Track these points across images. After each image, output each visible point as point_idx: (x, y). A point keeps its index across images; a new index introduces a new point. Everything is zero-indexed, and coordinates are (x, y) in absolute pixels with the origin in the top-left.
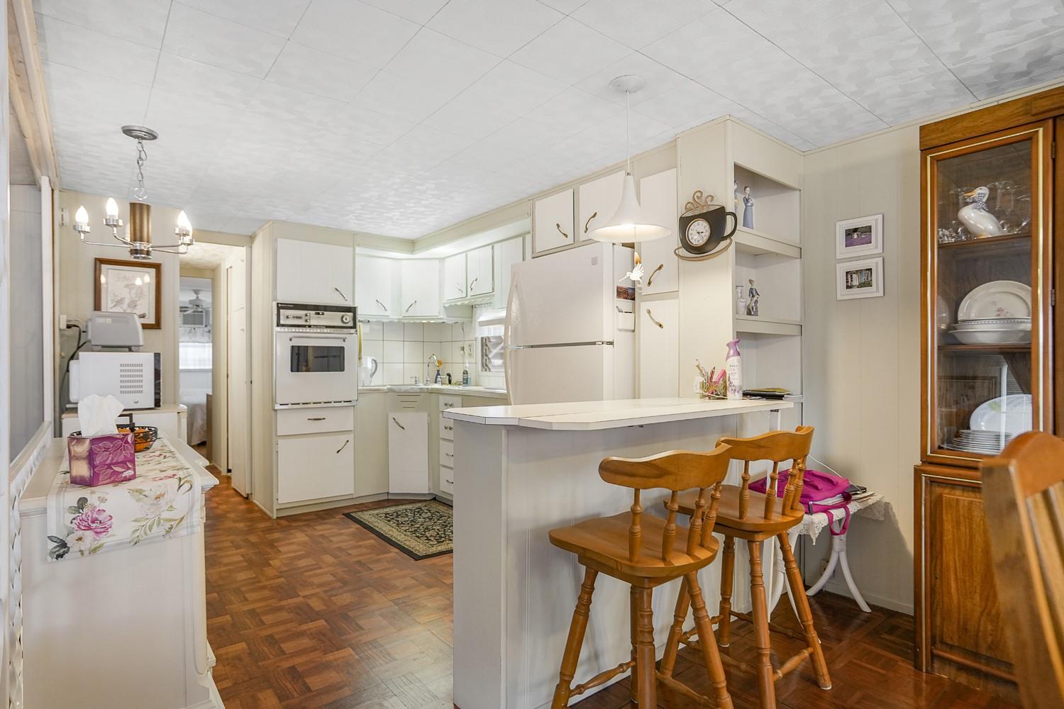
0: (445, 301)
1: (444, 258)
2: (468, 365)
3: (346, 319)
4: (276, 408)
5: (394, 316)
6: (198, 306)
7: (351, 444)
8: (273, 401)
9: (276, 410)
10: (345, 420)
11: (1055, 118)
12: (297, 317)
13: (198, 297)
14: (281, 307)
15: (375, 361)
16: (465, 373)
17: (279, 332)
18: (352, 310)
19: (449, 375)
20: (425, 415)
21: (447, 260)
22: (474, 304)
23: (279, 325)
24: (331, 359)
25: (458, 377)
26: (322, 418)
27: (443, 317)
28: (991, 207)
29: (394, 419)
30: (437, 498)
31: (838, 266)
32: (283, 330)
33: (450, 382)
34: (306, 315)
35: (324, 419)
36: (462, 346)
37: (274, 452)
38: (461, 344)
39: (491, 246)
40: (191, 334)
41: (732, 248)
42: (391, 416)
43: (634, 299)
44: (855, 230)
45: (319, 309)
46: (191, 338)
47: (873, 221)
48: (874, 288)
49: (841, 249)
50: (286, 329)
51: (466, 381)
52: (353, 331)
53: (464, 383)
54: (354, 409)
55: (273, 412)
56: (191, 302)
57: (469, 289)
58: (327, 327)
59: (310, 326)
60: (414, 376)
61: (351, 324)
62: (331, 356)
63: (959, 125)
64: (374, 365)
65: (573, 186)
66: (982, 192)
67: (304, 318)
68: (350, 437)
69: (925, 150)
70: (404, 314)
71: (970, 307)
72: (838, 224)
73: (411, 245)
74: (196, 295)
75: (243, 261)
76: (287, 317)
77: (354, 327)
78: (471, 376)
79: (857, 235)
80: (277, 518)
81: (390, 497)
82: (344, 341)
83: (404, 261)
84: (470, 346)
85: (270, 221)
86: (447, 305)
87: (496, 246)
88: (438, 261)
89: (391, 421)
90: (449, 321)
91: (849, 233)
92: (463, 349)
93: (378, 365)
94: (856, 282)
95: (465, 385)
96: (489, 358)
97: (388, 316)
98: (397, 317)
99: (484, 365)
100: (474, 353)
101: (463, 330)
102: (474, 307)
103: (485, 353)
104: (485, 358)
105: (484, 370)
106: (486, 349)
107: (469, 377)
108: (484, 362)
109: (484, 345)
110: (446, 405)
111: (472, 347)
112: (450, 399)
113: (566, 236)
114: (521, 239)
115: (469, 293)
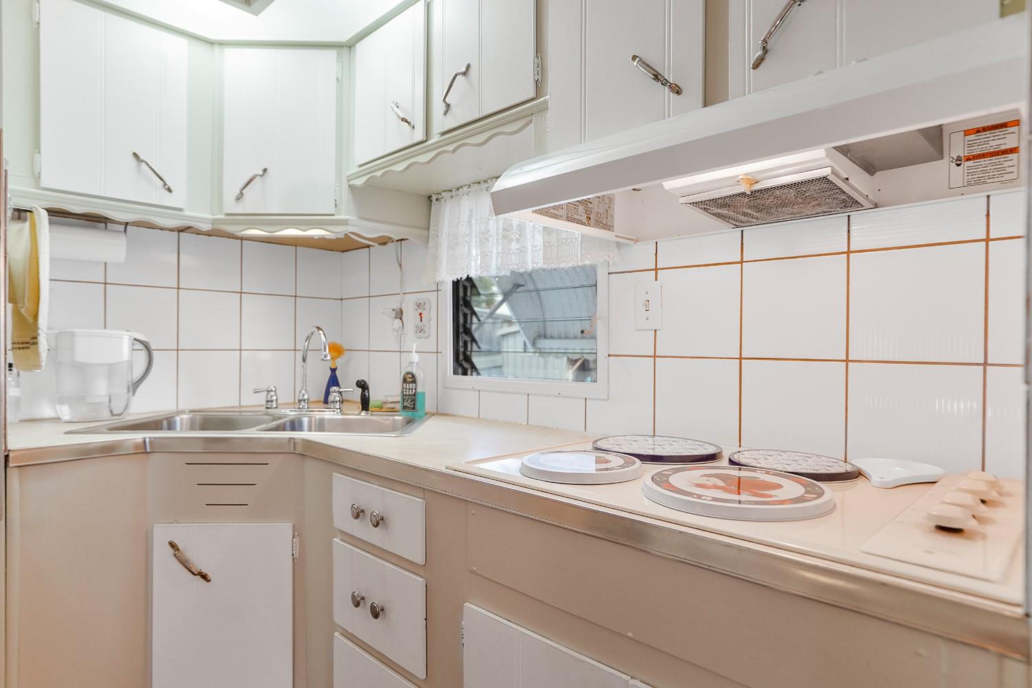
0: (350, 170)
1: (351, 43)
2: (416, 358)
5: (202, 213)
15: (146, 346)
16: (409, 379)
19: (363, 385)
20: (285, 528)
21: (360, 47)
25: (386, 389)
27: (347, 216)
29: (172, 545)
33: (365, 404)
36: (397, 306)
38: (394, 303)
42: (162, 534)
51: (410, 404)
53: (405, 408)
57: (438, 107)
60: (265, 387)
64: (141, 352)
70: (231, 206)
78: (425, 386)
83: (229, 51)
84: (419, 305)
86: (359, 182)
88: (332, 54)
89: (161, 554)
90: (370, 230)
92: (399, 314)
95: (409, 414)
96: (473, 340)
97: (180, 210)
98: (210, 216)
99: (461, 357)
100: (434, 323)
101: (401, 266)
102: (434, 198)
103: (464, 326)
104: (463, 337)
105: (460, 371)
106: (465, 315)
107: (419, 390)
108: (461, 349)
109: (461, 302)
110: (358, 514)
111: (427, 306)
112: (375, 497)
115: (439, 123)
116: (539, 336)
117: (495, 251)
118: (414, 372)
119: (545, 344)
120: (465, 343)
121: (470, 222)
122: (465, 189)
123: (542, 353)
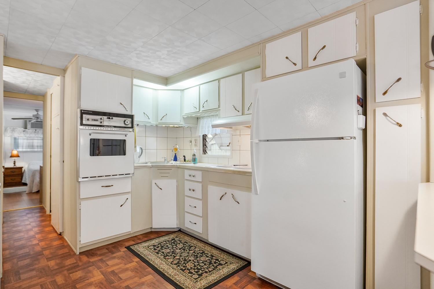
0: (183, 115)
1: (183, 90)
2: (195, 151)
3: (127, 122)
4: (79, 180)
5: (154, 123)
6: (38, 118)
7: (129, 201)
8: (78, 176)
9: (80, 182)
10: (126, 186)
12: (95, 120)
13: (38, 113)
14: (83, 113)
15: (142, 148)
16: (194, 155)
17: (81, 129)
18: (131, 117)
19: (184, 156)
20: (175, 181)
21: (185, 90)
22: (199, 116)
23: (82, 124)
24: (114, 147)
25: (189, 157)
26: (111, 185)
27: (182, 123)
29: (155, 183)
30: (181, 230)
32: (84, 128)
33: (185, 160)
34: (101, 119)
35: (112, 186)
36: (190, 140)
37: (78, 210)
38: (190, 139)
39: (218, 81)
40: (36, 133)
42: (154, 182)
45: (110, 115)
46: (35, 135)
50: (87, 128)
51: (194, 160)
52: (131, 130)
53: (193, 161)
54: (131, 179)
55: (77, 183)
56: (34, 116)
57: (201, 106)
58: (115, 127)
59: (103, 126)
60: (164, 157)
61: (130, 126)
62: (114, 145)
64: (141, 150)
65: (302, 29)
67: (100, 121)
68: (129, 196)
70: (159, 121)
73: (166, 81)
74: (37, 113)
75: (59, 85)
76: (88, 120)
77: (132, 127)
80: (80, 253)
81: (153, 230)
82: (126, 136)
84: (195, 140)
85: (76, 55)
86: (185, 117)
87: (222, 80)
88: (180, 91)
89: (154, 185)
90: (186, 126)
92: (191, 142)
93: (143, 150)
95: (194, 162)
96: (207, 147)
97: (150, 122)
98: (155, 123)
99: (204, 151)
100: (199, 144)
101: (191, 131)
102: (199, 118)
103: (205, 144)
104: (205, 146)
105: (204, 153)
106: (205, 142)
107: (196, 157)
108: (204, 149)
109: (204, 139)
110: (190, 176)
111: (197, 140)
112: (193, 173)
113: (295, 64)
114: (241, 75)
115: (202, 109)
116: (221, 146)
117: (211, 130)
118: (195, 154)
119: (222, 148)
120: (205, 148)
121: (206, 124)
122: (205, 117)
123: (221, 149)
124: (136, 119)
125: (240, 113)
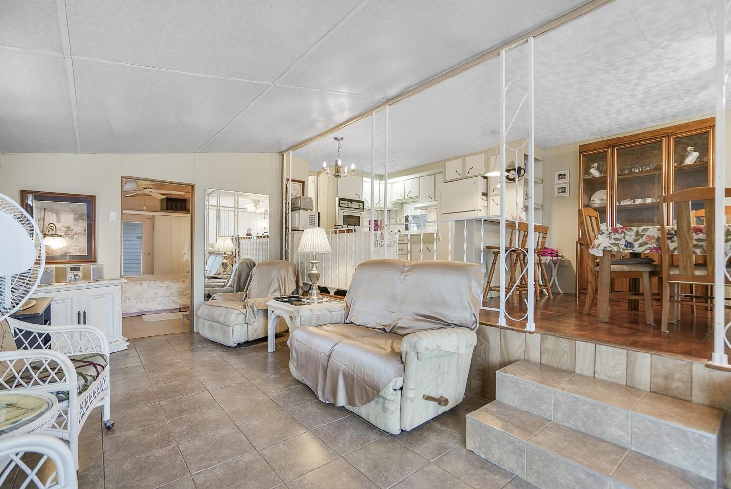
3: (361, 206)
11: (612, 146)
12: (345, 204)
14: (340, 199)
17: (339, 209)
18: (363, 202)
21: (394, 184)
22: (404, 202)
23: (339, 206)
27: (392, 207)
28: (598, 169)
31: (555, 186)
34: (348, 203)
36: (396, 220)
39: (419, 178)
41: (523, 180)
43: (487, 196)
44: (561, 175)
45: (352, 201)
47: (566, 172)
48: (566, 193)
49: (556, 181)
50: (341, 208)
52: (362, 210)
57: (406, 195)
58: (354, 208)
59: (349, 208)
61: (362, 208)
63: (589, 146)
65: (463, 157)
66: (596, 165)
69: (581, 152)
70: (375, 206)
71: (594, 198)
72: (555, 173)
76: (342, 204)
79: (561, 176)
82: (360, 214)
84: (400, 220)
87: (421, 178)
88: (390, 184)
90: (395, 209)
91: (559, 175)
94: (561, 191)
109: (407, 220)
113: (460, 175)
114: (433, 176)
115: (407, 197)
117: (412, 212)
122: (409, 203)
124: (365, 204)
125: (433, 200)
